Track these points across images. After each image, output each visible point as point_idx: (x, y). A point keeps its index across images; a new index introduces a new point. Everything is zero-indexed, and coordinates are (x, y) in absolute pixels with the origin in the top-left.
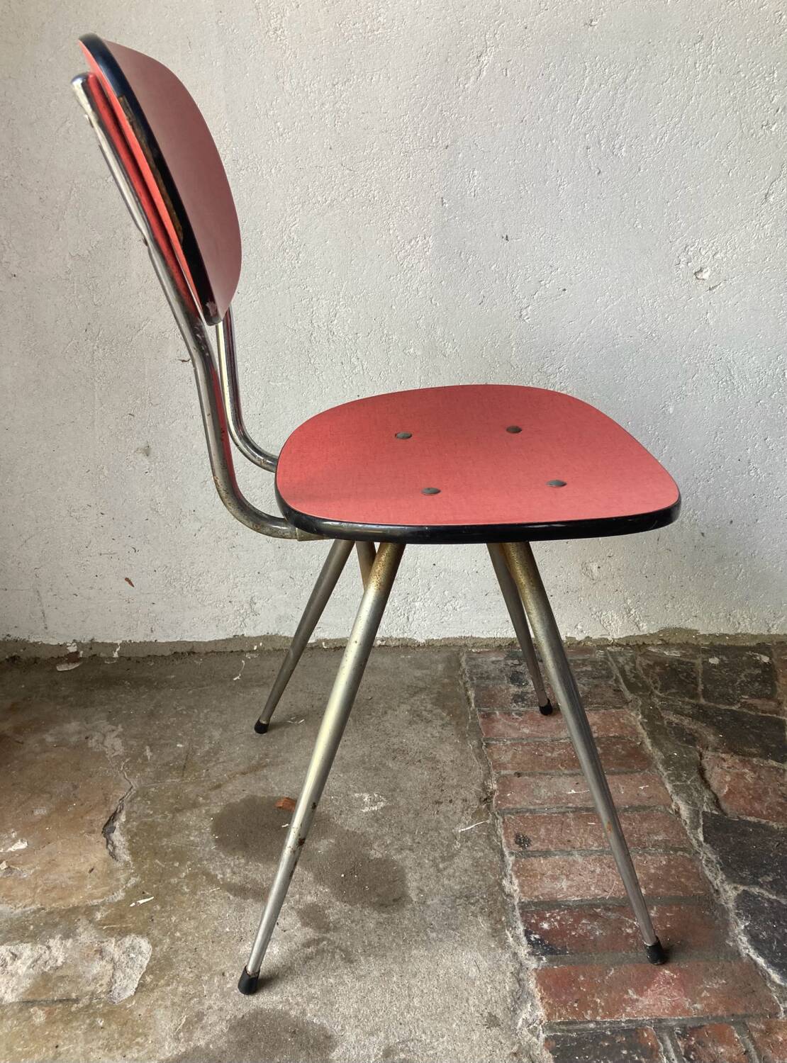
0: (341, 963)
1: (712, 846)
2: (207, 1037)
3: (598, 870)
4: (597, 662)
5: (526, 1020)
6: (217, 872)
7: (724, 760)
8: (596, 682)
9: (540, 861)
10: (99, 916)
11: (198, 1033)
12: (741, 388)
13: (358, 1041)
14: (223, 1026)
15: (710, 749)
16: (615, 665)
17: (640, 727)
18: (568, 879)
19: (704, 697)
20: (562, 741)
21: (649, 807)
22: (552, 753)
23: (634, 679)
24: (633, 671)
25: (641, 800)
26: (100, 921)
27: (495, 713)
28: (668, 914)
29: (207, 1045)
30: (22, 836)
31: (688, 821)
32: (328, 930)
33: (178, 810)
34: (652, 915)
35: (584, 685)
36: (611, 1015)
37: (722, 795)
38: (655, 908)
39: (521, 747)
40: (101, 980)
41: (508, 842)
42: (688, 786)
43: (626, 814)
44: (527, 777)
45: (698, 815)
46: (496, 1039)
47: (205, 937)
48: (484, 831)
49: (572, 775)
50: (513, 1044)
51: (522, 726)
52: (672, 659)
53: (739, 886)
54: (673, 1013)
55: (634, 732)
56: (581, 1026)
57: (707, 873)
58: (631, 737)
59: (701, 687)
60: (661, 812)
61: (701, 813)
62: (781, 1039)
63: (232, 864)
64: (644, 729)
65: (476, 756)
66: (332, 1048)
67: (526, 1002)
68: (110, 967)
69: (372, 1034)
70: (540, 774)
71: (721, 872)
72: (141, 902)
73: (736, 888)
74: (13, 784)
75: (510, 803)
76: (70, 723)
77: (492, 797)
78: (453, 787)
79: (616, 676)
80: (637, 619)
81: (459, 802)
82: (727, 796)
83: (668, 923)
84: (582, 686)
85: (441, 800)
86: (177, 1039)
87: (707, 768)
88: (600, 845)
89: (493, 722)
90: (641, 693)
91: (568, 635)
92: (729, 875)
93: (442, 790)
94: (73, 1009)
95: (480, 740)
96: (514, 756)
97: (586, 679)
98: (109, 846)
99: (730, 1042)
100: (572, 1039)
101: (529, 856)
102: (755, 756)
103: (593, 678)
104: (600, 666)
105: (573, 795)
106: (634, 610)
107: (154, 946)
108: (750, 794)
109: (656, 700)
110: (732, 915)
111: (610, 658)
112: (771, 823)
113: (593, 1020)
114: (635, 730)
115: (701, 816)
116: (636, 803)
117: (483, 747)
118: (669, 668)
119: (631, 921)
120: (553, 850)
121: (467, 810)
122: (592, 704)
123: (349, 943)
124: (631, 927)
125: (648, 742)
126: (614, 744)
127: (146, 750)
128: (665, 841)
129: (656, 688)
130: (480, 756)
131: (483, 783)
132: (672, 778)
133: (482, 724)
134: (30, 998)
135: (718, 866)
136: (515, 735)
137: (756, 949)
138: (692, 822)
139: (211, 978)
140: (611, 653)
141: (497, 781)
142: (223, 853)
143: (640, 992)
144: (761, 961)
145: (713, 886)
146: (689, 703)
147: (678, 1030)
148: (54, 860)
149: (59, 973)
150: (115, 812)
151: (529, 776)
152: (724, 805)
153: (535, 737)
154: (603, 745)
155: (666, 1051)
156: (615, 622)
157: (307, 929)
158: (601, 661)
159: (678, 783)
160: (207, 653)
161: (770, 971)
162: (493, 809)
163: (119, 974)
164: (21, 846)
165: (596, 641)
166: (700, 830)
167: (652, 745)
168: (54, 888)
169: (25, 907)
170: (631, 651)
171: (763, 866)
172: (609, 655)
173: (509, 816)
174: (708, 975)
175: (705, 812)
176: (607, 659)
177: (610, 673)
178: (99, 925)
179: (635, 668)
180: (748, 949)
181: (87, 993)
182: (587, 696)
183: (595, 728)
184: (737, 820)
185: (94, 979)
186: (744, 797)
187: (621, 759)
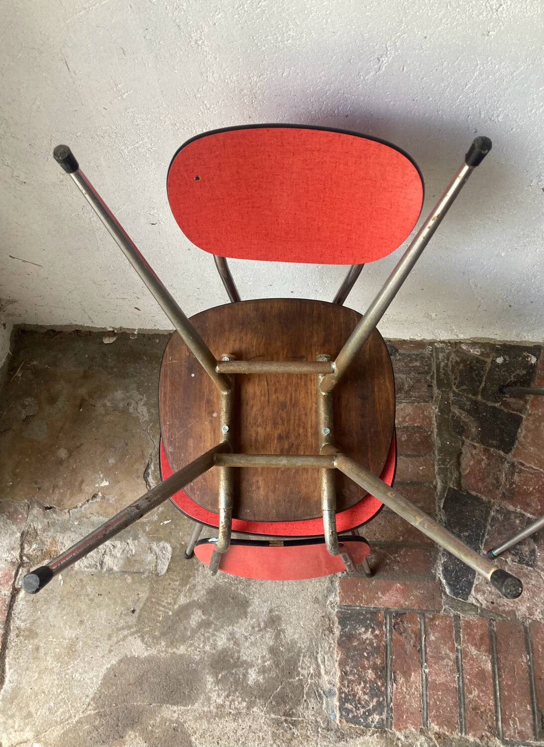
1: (445, 512)
2: (198, 596)
4: (424, 358)
5: (331, 601)
7: (475, 447)
8: (419, 376)
10: (147, 529)
11: (194, 594)
13: (259, 604)
14: (203, 592)
15: (470, 438)
16: (435, 362)
17: (434, 419)
19: (481, 395)
21: (421, 484)
23: (444, 376)
24: (445, 367)
25: (417, 478)
26: (148, 532)
29: (198, 599)
30: (106, 477)
31: (439, 494)
36: (367, 604)
37: (464, 474)
40: (152, 564)
42: (447, 469)
43: (407, 487)
45: (445, 490)
46: (317, 609)
50: (323, 612)
52: (474, 356)
54: (395, 606)
55: (430, 424)
56: (353, 608)
58: (427, 428)
59: (483, 385)
60: (426, 487)
61: (448, 488)
62: (437, 623)
64: (436, 421)
66: (248, 607)
67: (333, 592)
68: (155, 557)
69: (265, 602)
72: (166, 522)
74: (95, 439)
76: (117, 391)
79: (434, 372)
80: (457, 333)
82: (466, 475)
83: (408, 558)
84: (410, 379)
86: (186, 596)
87: (464, 452)
90: (444, 389)
91: (411, 337)
94: (142, 577)
97: (414, 374)
98: (148, 487)
99: (414, 622)
100: (348, 614)
102: (493, 446)
103: (419, 374)
104: (426, 362)
106: (455, 330)
107: (173, 548)
108: (479, 476)
109: (451, 395)
110: (440, 554)
111: (434, 355)
112: (483, 497)
113: (359, 605)
114: (431, 421)
115: (447, 491)
116: (415, 480)
118: (468, 366)
122: (411, 397)
124: (389, 559)
125: (436, 430)
126: (415, 434)
129: (455, 384)
132: (440, 462)
134: (124, 570)
137: (444, 575)
138: (440, 495)
140: (436, 348)
143: (383, 594)
144: (444, 581)
146: (470, 400)
147: (394, 614)
148: (123, 493)
149: (134, 558)
150: (148, 464)
152: (463, 481)
154: (408, 433)
155: (386, 623)
156: (442, 334)
158: (428, 357)
159: (442, 466)
161: (446, 587)
163: (159, 561)
164: (105, 483)
165: (428, 340)
166: (443, 500)
167: (437, 435)
170: (449, 348)
171: (467, 526)
172: (434, 351)
174: (416, 588)
175: (450, 488)
176: (432, 355)
177: (430, 369)
178: (148, 534)
179: (447, 365)
180: (440, 575)
181: (147, 570)
182: (410, 390)
183: (407, 418)
184: (465, 494)
185: (149, 563)
186: (475, 478)
187: (416, 446)
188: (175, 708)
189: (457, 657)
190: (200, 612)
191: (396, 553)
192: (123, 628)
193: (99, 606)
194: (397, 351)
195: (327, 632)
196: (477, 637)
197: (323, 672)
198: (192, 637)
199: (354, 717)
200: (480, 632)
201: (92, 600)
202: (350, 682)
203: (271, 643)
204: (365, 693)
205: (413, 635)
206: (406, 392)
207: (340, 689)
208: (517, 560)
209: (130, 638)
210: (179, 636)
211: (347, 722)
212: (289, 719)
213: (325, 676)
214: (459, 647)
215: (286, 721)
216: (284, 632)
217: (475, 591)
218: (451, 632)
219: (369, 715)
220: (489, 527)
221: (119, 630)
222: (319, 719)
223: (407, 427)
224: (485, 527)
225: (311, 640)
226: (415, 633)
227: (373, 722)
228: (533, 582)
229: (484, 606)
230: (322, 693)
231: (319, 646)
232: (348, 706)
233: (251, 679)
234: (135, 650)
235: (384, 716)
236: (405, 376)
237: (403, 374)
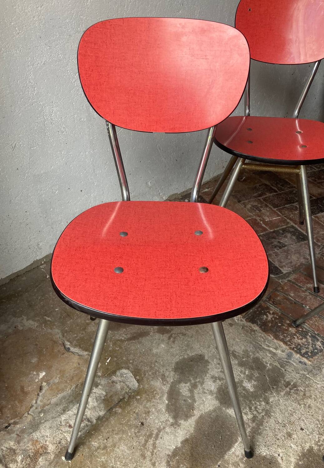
0: (183, 337)
2: (172, 378)
6: (121, 338)
10: (100, 374)
11: (168, 379)
13: (208, 351)
14: (172, 373)
26: (102, 375)
29: (174, 380)
30: (39, 370)
32: (170, 332)
33: (85, 329)
40: (124, 388)
47: (140, 356)
50: (240, 326)
62: (286, 288)
63: (122, 333)
66: (204, 357)
68: (122, 383)
69: (209, 347)
72: (108, 361)
74: (8, 359)
86: (165, 385)
94: (126, 400)
98: (75, 354)
99: (278, 296)
100: (251, 316)
106: (161, 193)
107: (128, 369)
123: (179, 331)
127: (46, 318)
134: (109, 408)
139: (154, 365)
142: (116, 332)
147: (267, 300)
148: (61, 370)
149: (109, 396)
150: (63, 343)
155: (270, 306)
157: (164, 335)
160: (24, 274)
163: (127, 383)
164: (42, 374)
168: (73, 377)
169: (70, 389)
178: (103, 376)
181: (124, 394)
185: (122, 389)
188: (233, 450)
189: (309, 292)
190: (183, 385)
192: (146, 441)
193: (114, 445)
195: (253, 333)
196: (305, 280)
197: (274, 351)
198: (194, 401)
199: (311, 353)
200: (303, 278)
201: (105, 448)
202: (289, 341)
203: (237, 362)
204: (302, 339)
205: (285, 300)
207: (291, 348)
209: (157, 442)
210: (186, 408)
211: (312, 358)
212: (290, 386)
213: (277, 351)
214: (305, 289)
215: (290, 389)
216: (236, 352)
218: (294, 287)
219: (315, 345)
221: (144, 445)
222: (301, 372)
225: (251, 343)
226: (284, 299)
227: (320, 347)
228: (293, 250)
229: (291, 270)
230: (286, 360)
231: (258, 342)
232: (303, 351)
233: (249, 388)
234: (170, 446)
235: (320, 340)
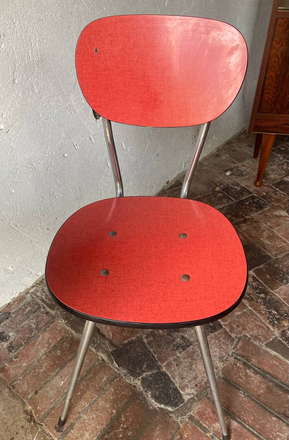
1: (122, 367)
3: (94, 416)
4: (30, 303)
8: (36, 314)
9: (72, 432)
12: (38, 168)
16: (38, 299)
17: (66, 326)
18: (87, 432)
20: (42, 358)
22: (42, 369)
23: (50, 302)
24: (47, 297)
25: (88, 366)
27: (5, 366)
28: (128, 415)
31: (109, 362)
34: (123, 420)
35: (33, 319)
37: (111, 338)
38: (123, 416)
39: (28, 376)
41: (54, 434)
43: (87, 378)
44: (40, 391)
45: (110, 356)
48: (41, 437)
49: (57, 374)
51: (21, 363)
53: (139, 378)
55: (66, 331)
57: (127, 381)
58: (66, 335)
60: (98, 365)
61: (110, 353)
62: (186, 436)
64: (68, 326)
65: (12, 398)
70: (44, 384)
71: (131, 377)
73: (139, 380)
75: (42, 412)
77: (32, 414)
78: (13, 424)
79: (42, 305)
80: (36, 273)
81: (21, 430)
82: (113, 337)
83: (130, 418)
84: (32, 320)
85: (13, 437)
87: (99, 328)
88: (88, 403)
89: (8, 371)
90: (56, 308)
91: (12, 298)
92: (134, 376)
93: (9, 430)
95: (8, 387)
96: (28, 384)
97: (31, 315)
101: (66, 434)
103: (34, 313)
104: (33, 303)
105: (63, 385)
106: (33, 272)
108: (119, 330)
110: (144, 393)
111: (34, 297)
112: (132, 338)
114: (65, 329)
117: (12, 390)
119: (119, 431)
120: (73, 421)
121: (26, 432)
122: (42, 328)
124: (120, 434)
125: (73, 332)
126: (63, 344)
128: (108, 379)
130: (14, 396)
131: (24, 411)
133: (4, 376)
135: (129, 374)
136: (21, 371)
137: (159, 402)
138: (110, 361)
140: (32, 293)
141: (30, 404)
144: (162, 406)
145: (132, 385)
151: (40, 389)
152: (114, 341)
153: (30, 365)
154: (59, 348)
156: (28, 280)
158: (32, 301)
159: (95, 345)
161: (167, 408)
162: (37, 421)
165: (24, 292)
166: (114, 362)
167: (76, 333)
170: (40, 286)
171: (140, 361)
172: (32, 295)
173: (46, 419)
174: (153, 430)
175: (111, 352)
176: (33, 298)
177: (39, 305)
179: (46, 295)
180: (156, 405)
182: (37, 325)
183: (50, 341)
184: (122, 346)
186: (118, 333)
187: (70, 350)
191: (120, 424)
194: (9, 313)
196: (211, 415)
206: (36, 329)
208: (182, 350)
217: (182, 391)
218: (198, 431)
220: (152, 350)
223: (55, 346)
224: (150, 352)
229: (195, 393)
236: (27, 321)
237: (25, 321)
